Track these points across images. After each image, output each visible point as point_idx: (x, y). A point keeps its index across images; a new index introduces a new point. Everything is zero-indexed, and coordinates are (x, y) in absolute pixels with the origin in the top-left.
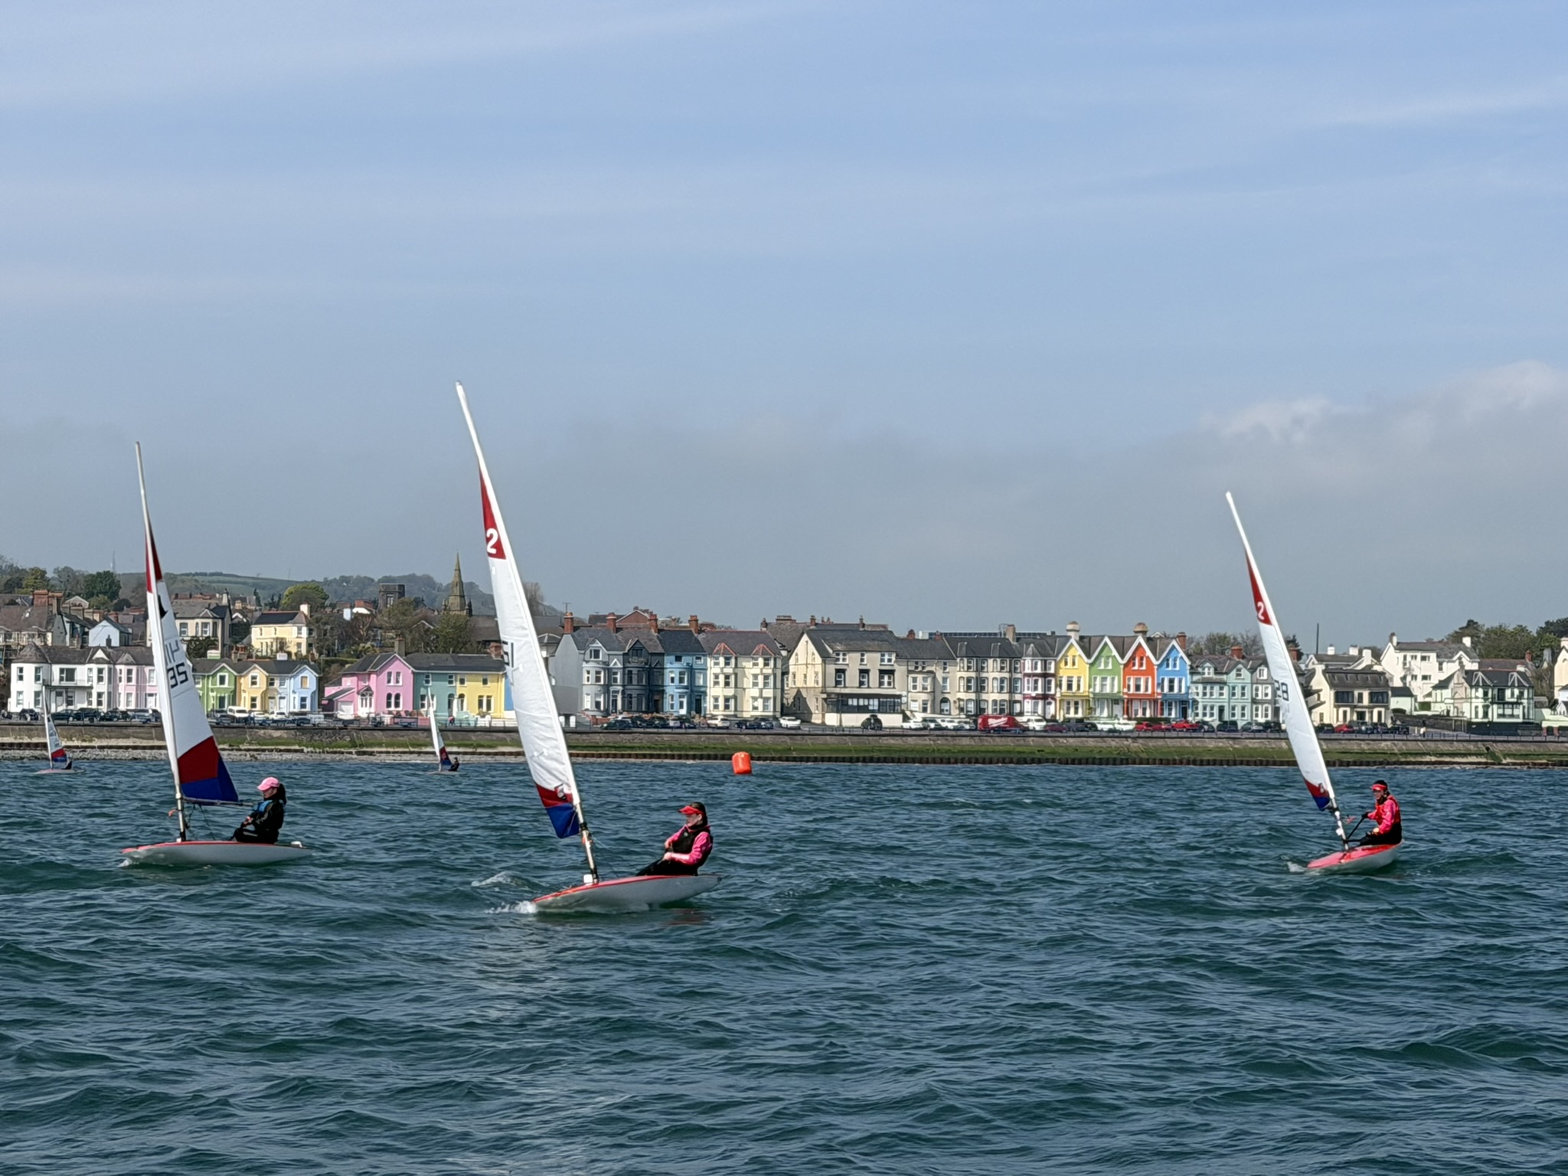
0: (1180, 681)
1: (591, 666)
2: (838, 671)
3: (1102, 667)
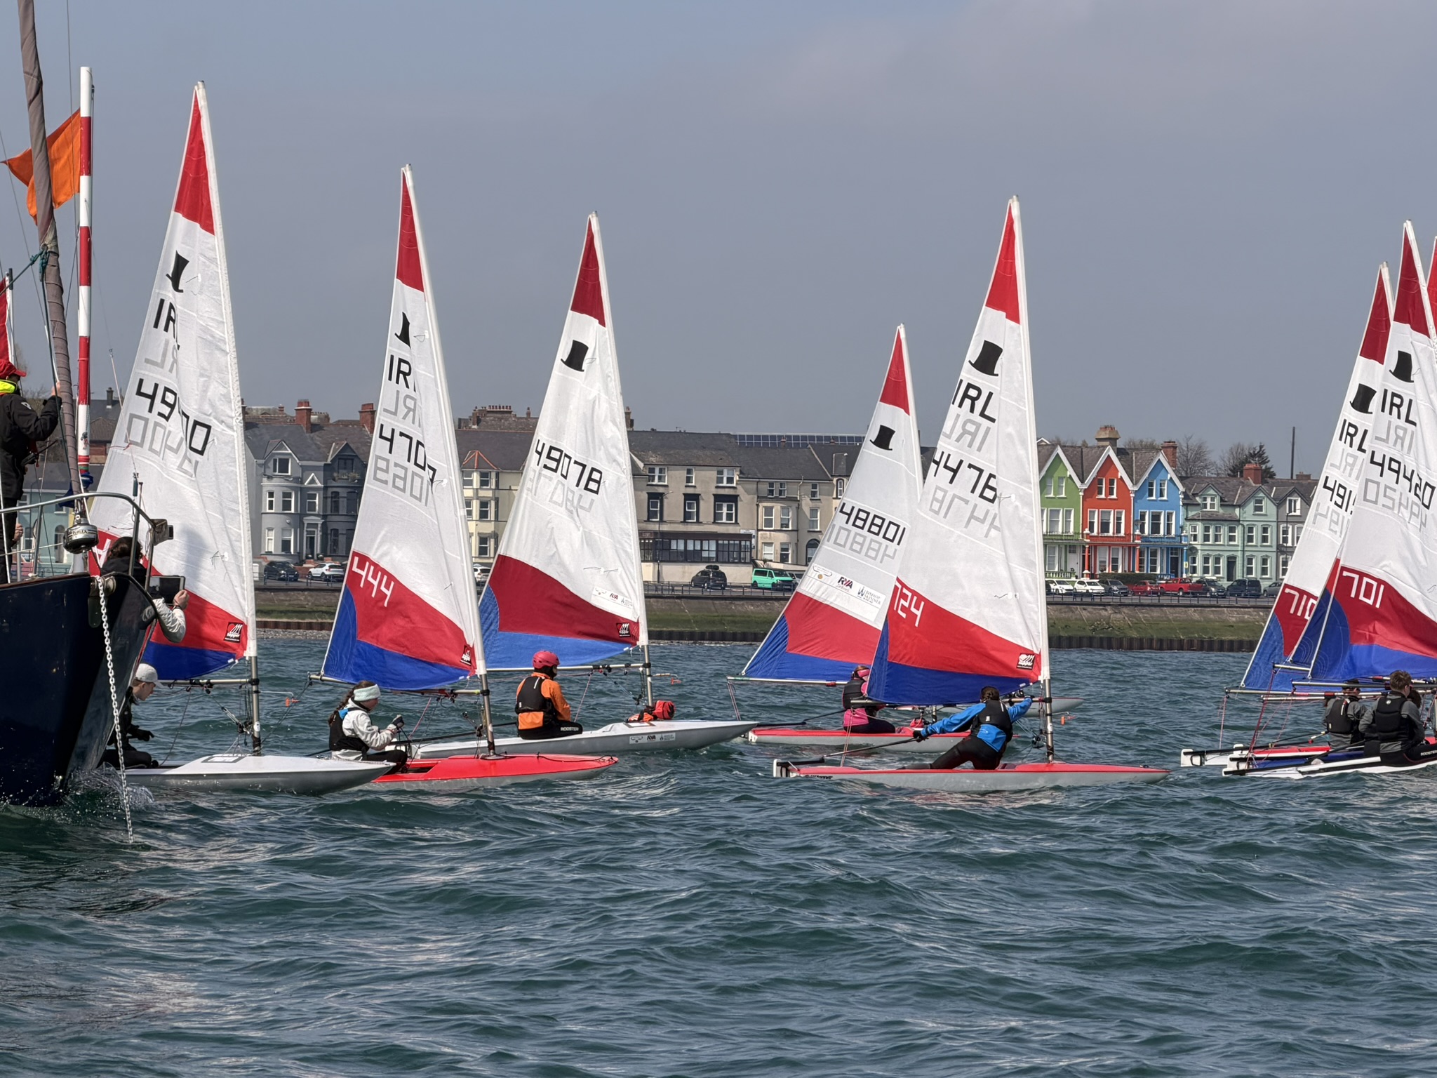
0: (1169, 517)
1: (275, 484)
2: (651, 496)
3: (1052, 495)
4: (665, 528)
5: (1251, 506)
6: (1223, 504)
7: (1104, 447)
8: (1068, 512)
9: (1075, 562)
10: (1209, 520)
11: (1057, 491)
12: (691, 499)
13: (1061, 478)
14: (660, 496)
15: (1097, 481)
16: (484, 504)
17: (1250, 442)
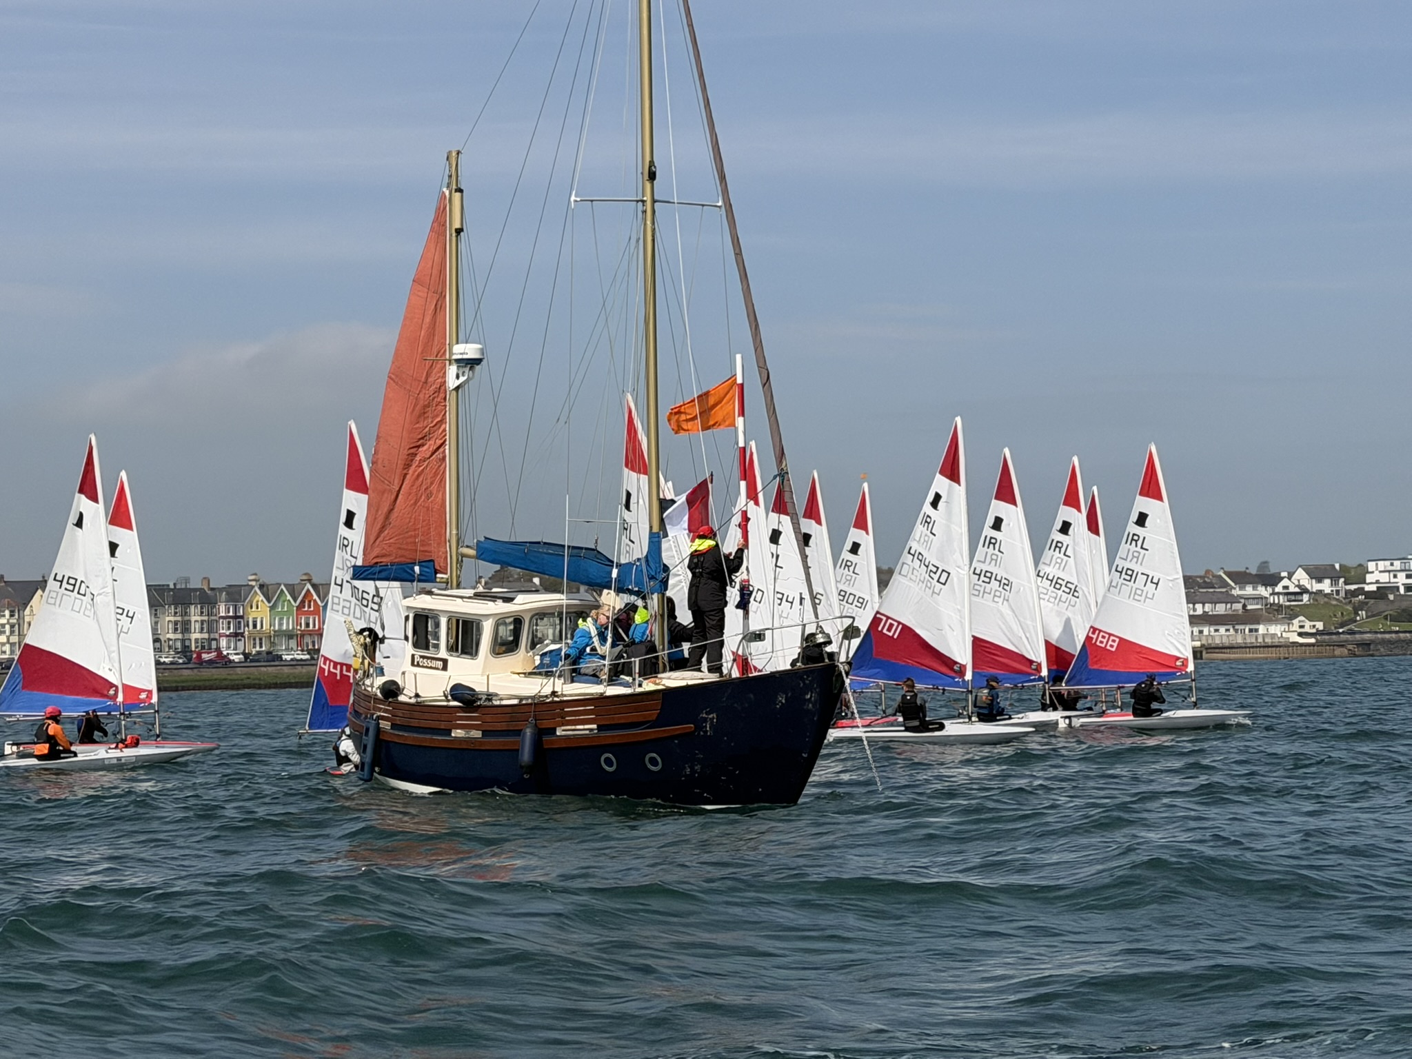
3: (280, 610)
7: (305, 584)
8: (288, 619)
9: (293, 643)
11: (283, 608)
13: (284, 601)
15: (303, 602)
16: (12, 626)
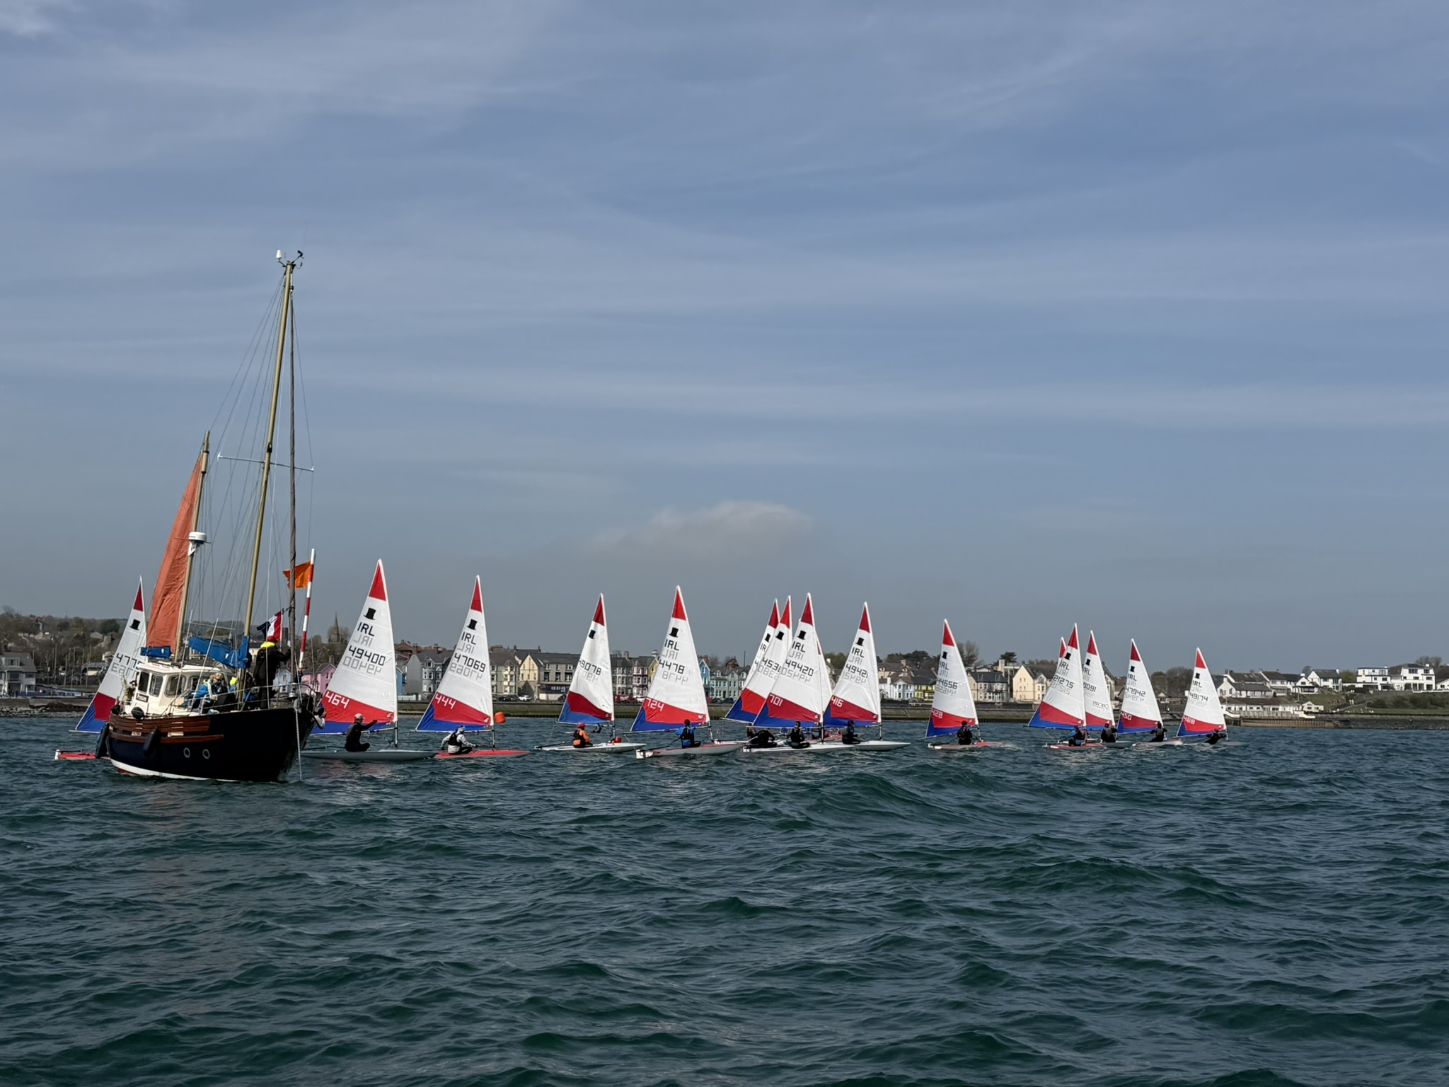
1: (426, 670)
2: (545, 673)
4: (549, 683)
5: (730, 676)
6: (722, 674)
10: (718, 679)
12: (558, 674)
14: (548, 673)
17: (732, 656)
